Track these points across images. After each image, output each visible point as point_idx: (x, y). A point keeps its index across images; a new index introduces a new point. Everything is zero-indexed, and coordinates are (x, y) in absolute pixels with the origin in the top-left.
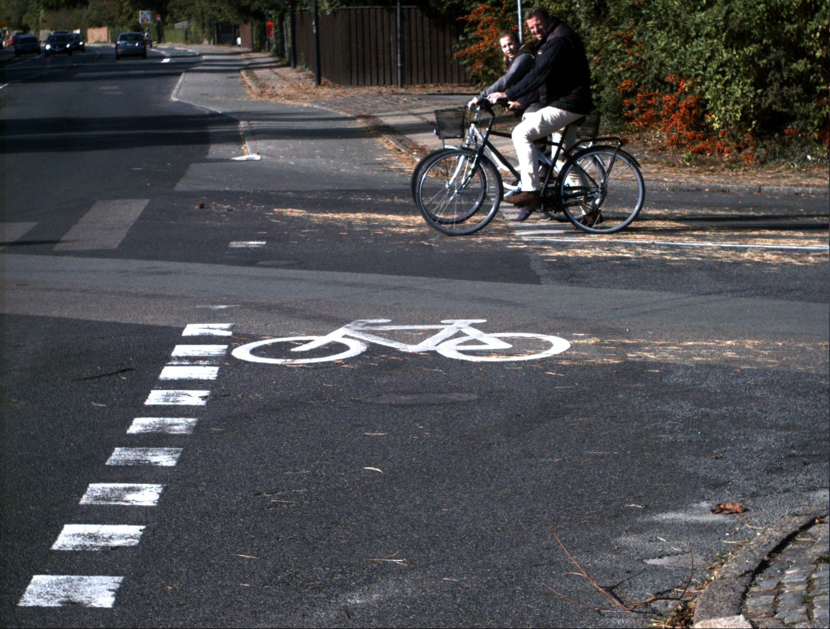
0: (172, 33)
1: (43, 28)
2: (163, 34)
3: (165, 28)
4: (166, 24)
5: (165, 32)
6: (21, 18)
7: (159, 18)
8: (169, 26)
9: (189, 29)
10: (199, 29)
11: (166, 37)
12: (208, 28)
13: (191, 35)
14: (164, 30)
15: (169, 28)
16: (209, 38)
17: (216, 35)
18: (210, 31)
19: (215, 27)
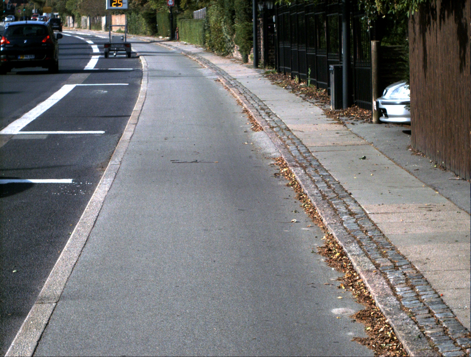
0: (187, 25)
1: (83, 15)
2: (176, 25)
3: (178, 18)
4: (181, 10)
5: (179, 24)
7: (171, 2)
8: (185, 14)
9: (208, 21)
10: (224, 22)
11: (180, 32)
12: (243, 22)
13: (210, 33)
14: (177, 20)
15: (185, 18)
16: (246, 47)
17: (262, 43)
18: (248, 28)
19: (260, 19)
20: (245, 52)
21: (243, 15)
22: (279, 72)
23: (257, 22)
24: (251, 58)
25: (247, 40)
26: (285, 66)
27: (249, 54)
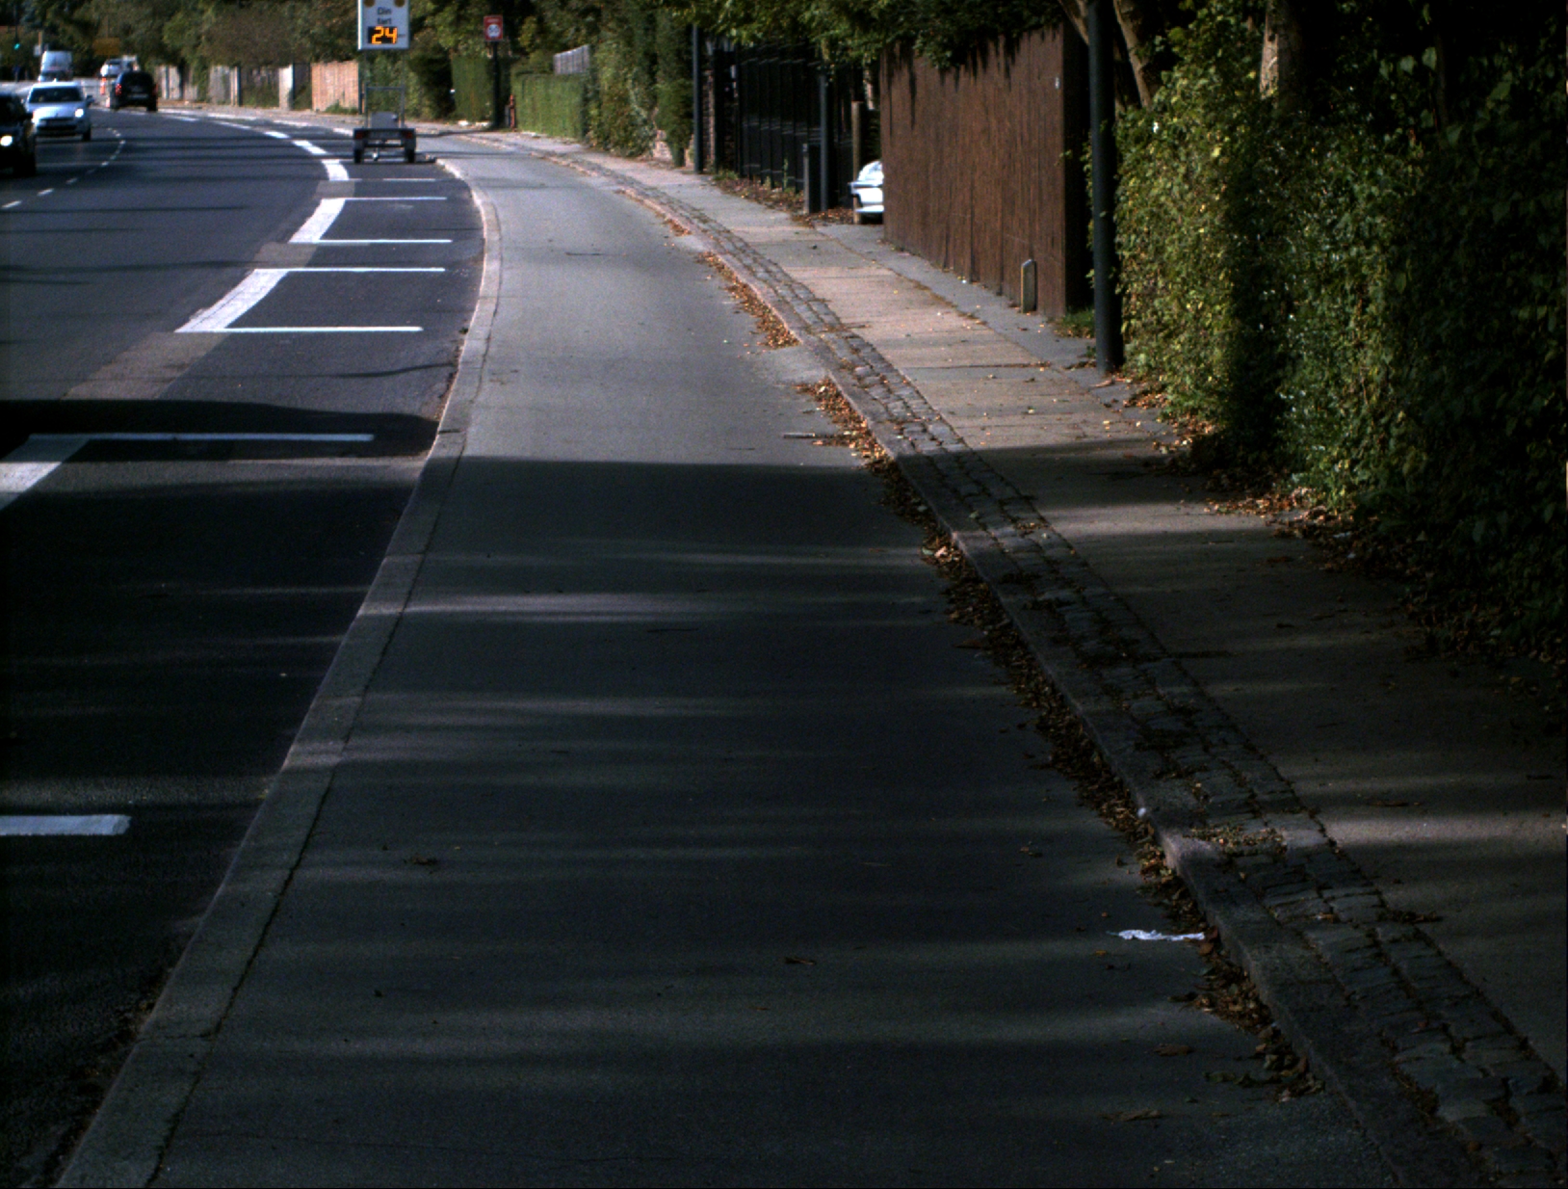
0: (539, 87)
1: (216, 64)
2: (508, 90)
3: (514, 71)
4: (523, 52)
5: (516, 87)
6: (160, 30)
7: (494, 31)
8: (531, 61)
9: (595, 80)
10: (634, 80)
11: (519, 107)
12: (675, 79)
13: (599, 107)
14: (513, 78)
15: (530, 73)
16: (679, 132)
17: (712, 121)
18: (684, 93)
19: (707, 73)
20: (677, 143)
21: (674, 65)
22: (742, 176)
23: (702, 80)
24: (691, 155)
25: (682, 117)
26: (750, 162)
27: (687, 147)
